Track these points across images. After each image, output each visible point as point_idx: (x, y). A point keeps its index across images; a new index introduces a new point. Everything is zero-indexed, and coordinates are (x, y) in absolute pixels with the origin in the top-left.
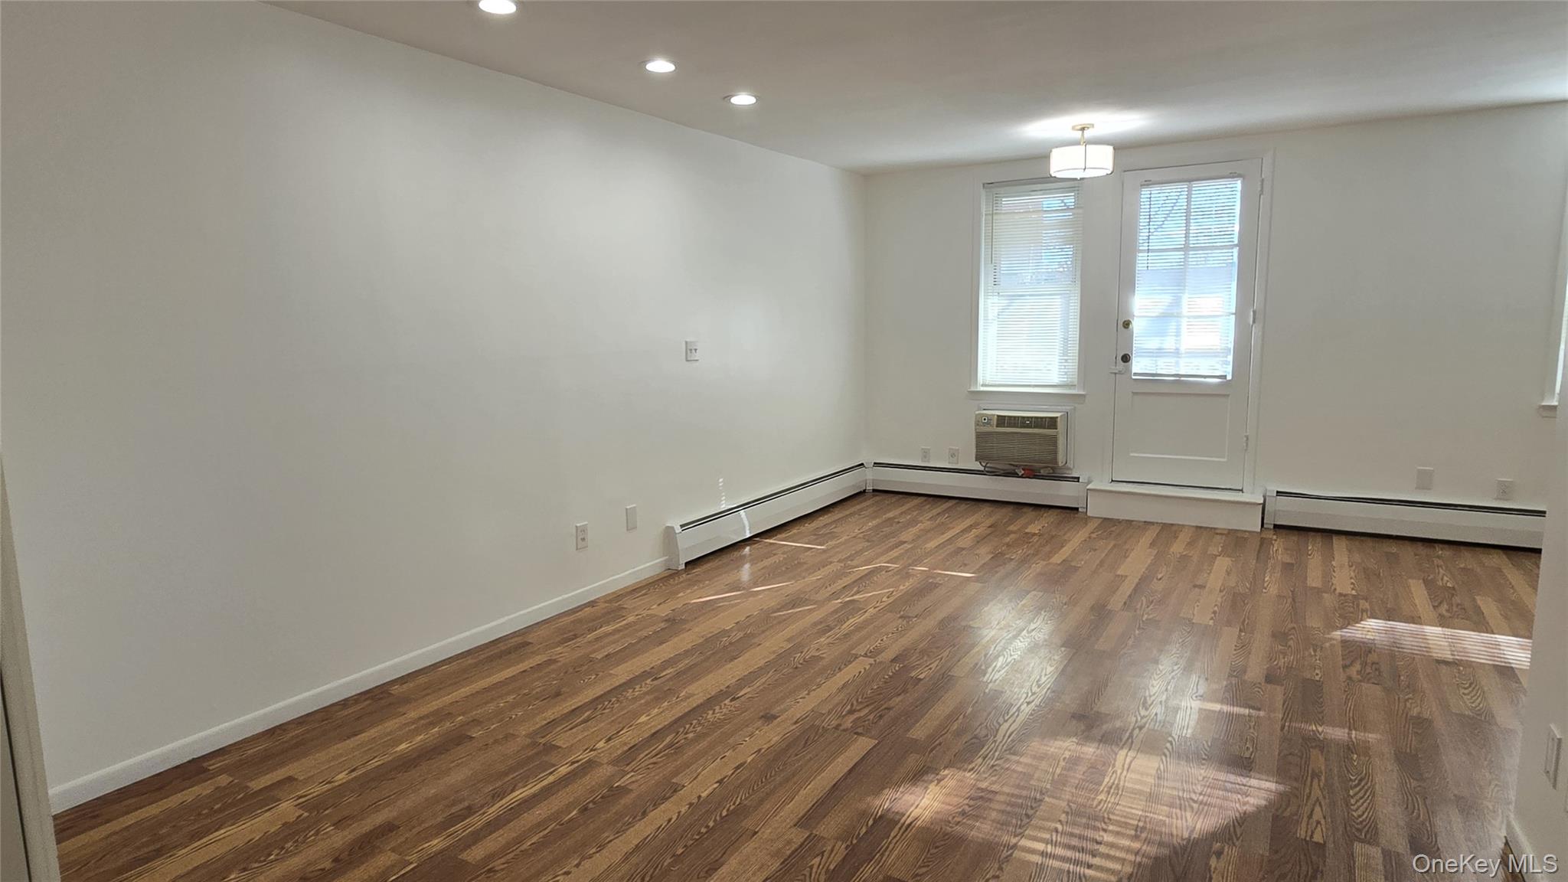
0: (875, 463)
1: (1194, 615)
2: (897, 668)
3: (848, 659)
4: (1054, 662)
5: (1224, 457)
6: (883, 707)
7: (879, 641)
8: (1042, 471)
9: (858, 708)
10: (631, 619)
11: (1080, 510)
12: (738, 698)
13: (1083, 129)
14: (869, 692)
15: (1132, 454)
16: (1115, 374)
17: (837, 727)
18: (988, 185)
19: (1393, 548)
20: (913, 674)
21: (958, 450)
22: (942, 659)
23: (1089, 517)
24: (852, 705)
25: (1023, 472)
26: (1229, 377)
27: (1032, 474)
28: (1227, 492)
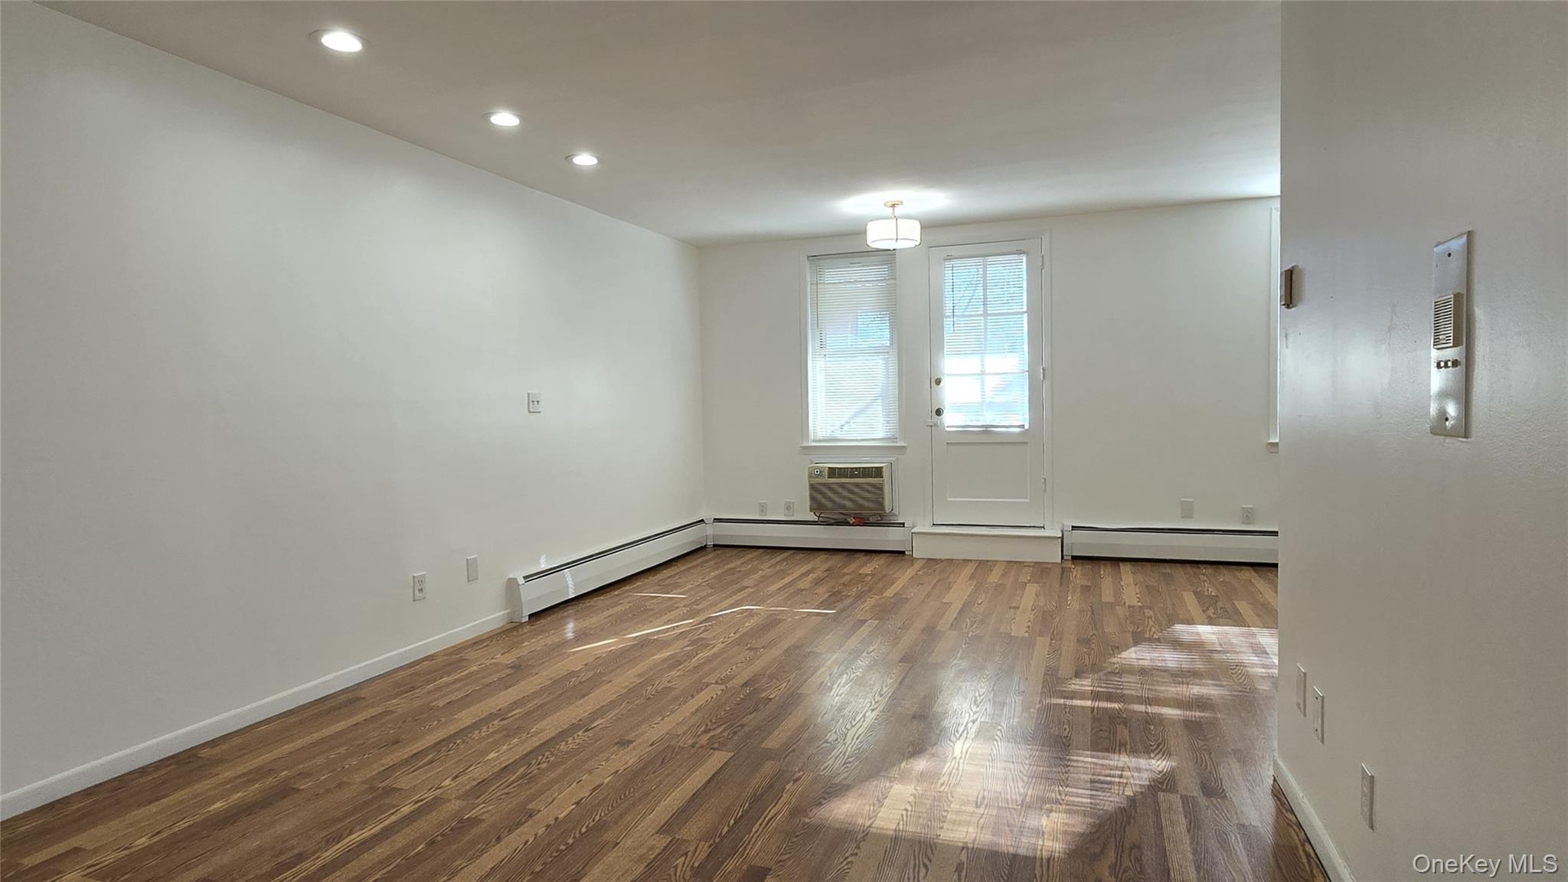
0: (715, 519)
1: (1011, 630)
2: (748, 691)
3: (701, 687)
4: (893, 676)
5: (1026, 498)
6: (737, 724)
7: (729, 670)
8: (871, 519)
9: (712, 727)
10: (475, 668)
11: (906, 553)
12: (591, 729)
13: (893, 206)
14: (723, 713)
15: (949, 499)
16: (931, 426)
17: (693, 746)
18: (813, 258)
19: (1168, 569)
20: (763, 695)
21: (793, 503)
22: (789, 681)
23: (915, 558)
24: (707, 725)
25: (854, 520)
26: (1027, 427)
27: (862, 522)
28: (1031, 530)
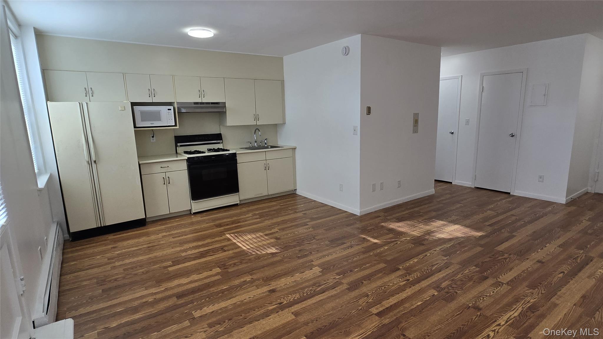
2: (485, 273)
3: (511, 283)
9: (503, 260)
14: (499, 265)
20: (478, 269)
22: (462, 274)
24: (506, 261)
